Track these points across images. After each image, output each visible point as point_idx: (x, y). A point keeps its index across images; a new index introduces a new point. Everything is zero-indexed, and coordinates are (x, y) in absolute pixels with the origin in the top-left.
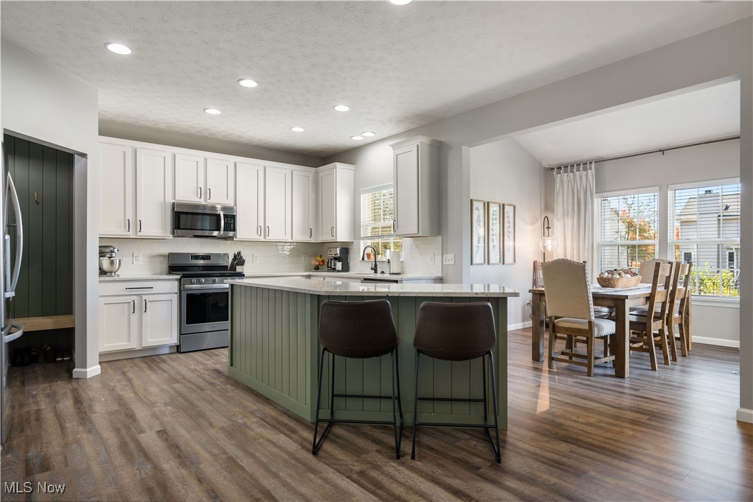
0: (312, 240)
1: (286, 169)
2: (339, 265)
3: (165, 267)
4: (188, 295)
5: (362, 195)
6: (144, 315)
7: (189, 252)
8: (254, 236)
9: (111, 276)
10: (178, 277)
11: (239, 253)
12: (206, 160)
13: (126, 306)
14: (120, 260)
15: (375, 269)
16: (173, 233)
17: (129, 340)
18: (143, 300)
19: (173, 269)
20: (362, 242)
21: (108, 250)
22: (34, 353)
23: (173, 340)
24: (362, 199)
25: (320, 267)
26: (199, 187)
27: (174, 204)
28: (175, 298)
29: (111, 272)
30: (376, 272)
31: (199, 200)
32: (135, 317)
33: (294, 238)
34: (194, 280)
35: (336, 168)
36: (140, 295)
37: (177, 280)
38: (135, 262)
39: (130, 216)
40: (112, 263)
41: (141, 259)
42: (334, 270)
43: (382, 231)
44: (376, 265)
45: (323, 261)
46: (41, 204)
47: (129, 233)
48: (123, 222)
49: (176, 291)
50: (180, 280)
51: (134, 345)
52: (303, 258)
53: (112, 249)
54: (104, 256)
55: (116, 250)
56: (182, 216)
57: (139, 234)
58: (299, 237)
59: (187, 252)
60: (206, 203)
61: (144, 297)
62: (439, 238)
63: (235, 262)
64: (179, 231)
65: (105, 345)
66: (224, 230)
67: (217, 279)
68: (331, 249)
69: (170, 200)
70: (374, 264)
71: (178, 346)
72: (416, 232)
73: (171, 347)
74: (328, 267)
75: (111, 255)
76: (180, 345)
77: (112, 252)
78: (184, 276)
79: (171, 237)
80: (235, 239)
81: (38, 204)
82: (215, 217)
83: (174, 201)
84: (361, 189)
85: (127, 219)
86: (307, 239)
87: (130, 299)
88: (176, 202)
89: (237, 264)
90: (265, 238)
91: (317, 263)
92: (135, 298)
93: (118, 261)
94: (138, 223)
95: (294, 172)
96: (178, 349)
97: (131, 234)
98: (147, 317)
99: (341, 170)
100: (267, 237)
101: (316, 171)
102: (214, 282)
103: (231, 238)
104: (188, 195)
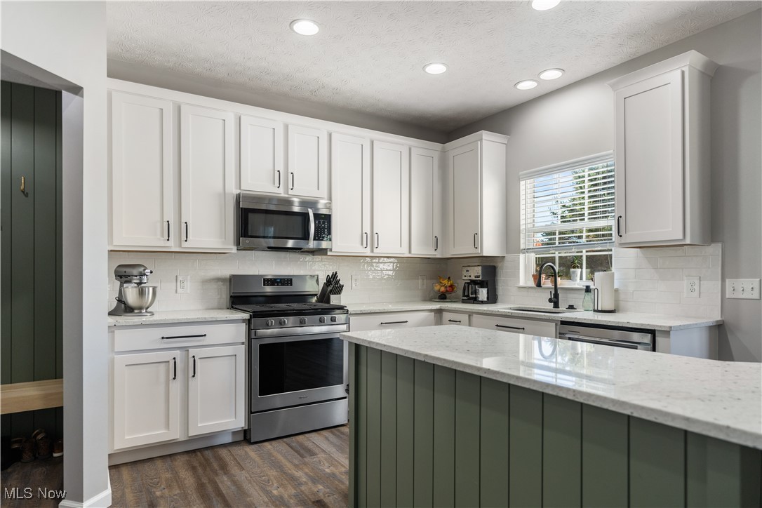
0: (438, 255)
1: (402, 145)
2: (483, 293)
3: (225, 298)
4: (262, 346)
5: (522, 183)
6: (192, 381)
7: (260, 274)
8: (356, 248)
9: (140, 314)
10: (246, 316)
11: (335, 275)
12: (286, 127)
13: (162, 367)
14: (154, 289)
15: (555, 301)
16: (238, 243)
17: (167, 426)
18: (191, 356)
19: (237, 301)
20: (522, 256)
21: (135, 272)
22: (15, 446)
23: (238, 421)
24: (522, 188)
25: (448, 296)
26: (277, 169)
27: (238, 197)
28: (241, 351)
29: (140, 308)
30: (556, 305)
31: (277, 190)
32: (176, 387)
33: (413, 252)
34: (272, 321)
35: (481, 140)
36: (186, 349)
37: (244, 321)
38: (179, 290)
39: (170, 215)
40: (142, 293)
41: (188, 285)
42: (475, 300)
43: (560, 239)
44: (556, 295)
45: (451, 286)
46: (31, 195)
47: (168, 244)
48: (159, 225)
49: (244, 341)
50: (249, 321)
51: (175, 434)
52: (420, 281)
53: (142, 269)
54: (130, 282)
55: (147, 272)
56: (250, 215)
57: (185, 245)
58: (419, 250)
59: (257, 273)
60: (287, 196)
61: (192, 352)
62: (716, 249)
63: (329, 289)
64: (248, 240)
65: (126, 438)
66: (314, 239)
67: (306, 318)
68: (468, 268)
69: (233, 190)
70: (553, 292)
71: (245, 431)
72: (681, 237)
73: (235, 433)
74: (464, 295)
75: (141, 279)
76: (249, 429)
77: (142, 274)
78: (255, 315)
79: (234, 249)
80: (329, 253)
81: (26, 195)
82: (299, 219)
83: (238, 191)
84: (521, 173)
85: (166, 220)
86: (430, 252)
87: (168, 356)
88: (242, 192)
89: (332, 292)
90: (372, 251)
91: (443, 289)
92: (177, 354)
93: (151, 289)
94: (184, 226)
95: (413, 149)
96: (246, 437)
97: (172, 246)
98: (197, 384)
99: (489, 144)
100: (375, 250)
101: (443, 148)
102: (302, 323)
103: (323, 252)
104: (260, 183)
